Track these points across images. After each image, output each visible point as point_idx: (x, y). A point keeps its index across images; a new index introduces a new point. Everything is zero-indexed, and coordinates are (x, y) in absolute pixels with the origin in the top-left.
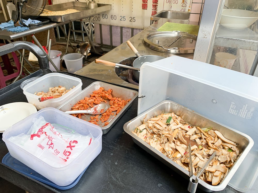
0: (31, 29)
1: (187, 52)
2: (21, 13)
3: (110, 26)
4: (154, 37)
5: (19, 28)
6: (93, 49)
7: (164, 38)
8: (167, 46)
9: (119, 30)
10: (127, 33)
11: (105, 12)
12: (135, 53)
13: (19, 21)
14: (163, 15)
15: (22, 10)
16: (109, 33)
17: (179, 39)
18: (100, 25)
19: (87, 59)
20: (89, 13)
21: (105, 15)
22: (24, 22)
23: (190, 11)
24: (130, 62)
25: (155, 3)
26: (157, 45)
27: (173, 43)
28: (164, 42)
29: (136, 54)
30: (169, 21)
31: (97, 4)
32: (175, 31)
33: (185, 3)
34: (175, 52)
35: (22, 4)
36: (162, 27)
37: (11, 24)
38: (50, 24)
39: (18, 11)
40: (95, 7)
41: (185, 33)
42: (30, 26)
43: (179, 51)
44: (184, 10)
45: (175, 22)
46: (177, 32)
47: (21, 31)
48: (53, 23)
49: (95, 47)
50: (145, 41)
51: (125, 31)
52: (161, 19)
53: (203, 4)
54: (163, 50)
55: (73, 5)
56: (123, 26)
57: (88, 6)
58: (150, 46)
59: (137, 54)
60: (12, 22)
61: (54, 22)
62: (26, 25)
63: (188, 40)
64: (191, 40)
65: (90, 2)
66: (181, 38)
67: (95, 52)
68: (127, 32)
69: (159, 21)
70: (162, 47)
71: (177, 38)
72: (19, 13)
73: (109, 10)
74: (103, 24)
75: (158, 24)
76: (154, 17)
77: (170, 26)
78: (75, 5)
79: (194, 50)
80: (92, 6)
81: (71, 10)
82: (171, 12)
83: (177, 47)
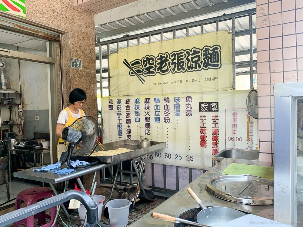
0: (78, 171)
1: (264, 203)
2: (70, 155)
3: (164, 165)
4: (219, 181)
5: (66, 170)
6: (143, 193)
7: (231, 183)
8: (236, 194)
9: (174, 170)
10: (184, 174)
11: (159, 150)
12: (199, 203)
13: (66, 163)
14: (226, 154)
15: (72, 151)
16: (163, 173)
17: (251, 185)
18: (153, 164)
19: (135, 206)
20: (141, 152)
21: (158, 153)
22: (71, 164)
23: (258, 150)
24: (192, 215)
25: (215, 140)
26: (224, 192)
27: (244, 190)
28: (232, 189)
29: (199, 205)
30: (234, 162)
31: (150, 142)
32: (244, 175)
33: (251, 140)
34: (249, 202)
35: (73, 145)
36: (227, 169)
37: (58, 166)
38: (99, 165)
39: (68, 153)
40: (148, 146)
41: (257, 177)
42: (77, 167)
43: (253, 202)
44: (251, 148)
45: (243, 163)
46: (246, 175)
47: (67, 174)
48: (101, 165)
49: (146, 190)
50: (208, 187)
51: (182, 172)
52: (225, 158)
53: (273, 143)
54: (233, 200)
55: (124, 144)
56: (179, 166)
57: (140, 144)
58: (215, 194)
59: (201, 204)
60: (59, 164)
61: (103, 163)
62: (73, 167)
63: (262, 186)
64: (267, 187)
65: (143, 140)
66: (254, 184)
67: (145, 197)
68: (184, 172)
69: (222, 161)
70: (230, 195)
71: (248, 184)
72: (68, 155)
73: (163, 148)
74: (156, 164)
75: (222, 165)
76: (216, 156)
77: (237, 168)
78: (126, 144)
79: (273, 200)
80: (145, 144)
81: (122, 149)
82: (236, 150)
83: (249, 196)
